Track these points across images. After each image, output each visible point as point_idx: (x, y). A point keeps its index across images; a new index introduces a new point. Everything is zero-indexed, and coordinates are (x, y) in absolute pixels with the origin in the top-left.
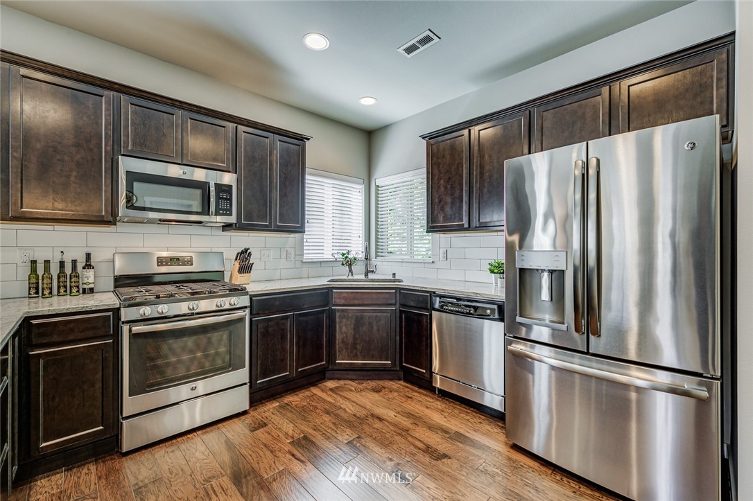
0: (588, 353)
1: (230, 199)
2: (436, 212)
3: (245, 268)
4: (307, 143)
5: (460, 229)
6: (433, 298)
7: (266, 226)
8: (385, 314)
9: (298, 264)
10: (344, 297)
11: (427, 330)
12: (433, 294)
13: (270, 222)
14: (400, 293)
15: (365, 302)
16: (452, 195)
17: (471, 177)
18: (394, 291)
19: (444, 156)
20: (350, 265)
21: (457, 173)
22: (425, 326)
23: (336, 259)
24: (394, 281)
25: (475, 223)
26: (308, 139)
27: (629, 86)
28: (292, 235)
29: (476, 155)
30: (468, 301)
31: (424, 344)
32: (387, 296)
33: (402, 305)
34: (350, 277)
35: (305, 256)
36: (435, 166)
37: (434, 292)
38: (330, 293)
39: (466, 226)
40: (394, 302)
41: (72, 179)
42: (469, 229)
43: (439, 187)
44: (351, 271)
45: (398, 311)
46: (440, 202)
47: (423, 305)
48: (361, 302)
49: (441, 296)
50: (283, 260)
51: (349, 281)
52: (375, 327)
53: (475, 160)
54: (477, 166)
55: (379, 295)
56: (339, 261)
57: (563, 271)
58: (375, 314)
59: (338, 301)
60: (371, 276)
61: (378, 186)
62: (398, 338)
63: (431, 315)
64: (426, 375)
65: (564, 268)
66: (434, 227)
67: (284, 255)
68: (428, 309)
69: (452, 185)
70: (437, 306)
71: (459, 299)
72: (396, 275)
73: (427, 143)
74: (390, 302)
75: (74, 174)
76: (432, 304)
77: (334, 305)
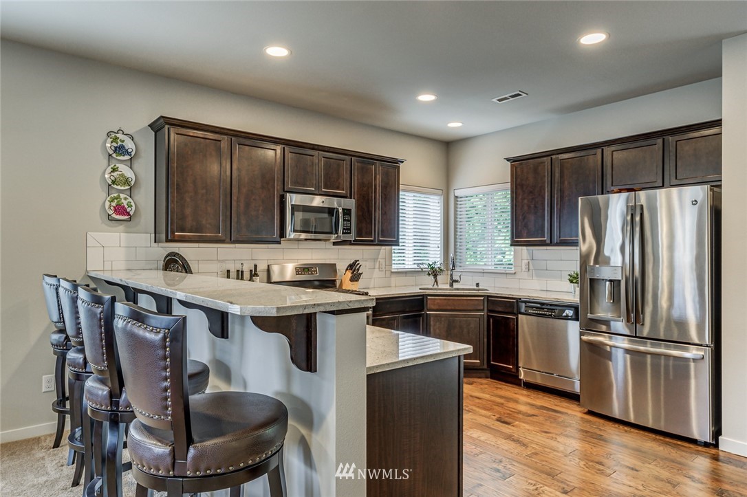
0: (636, 337)
1: (350, 221)
2: (520, 228)
3: (355, 278)
4: (401, 165)
5: (543, 244)
6: (520, 303)
7: (371, 241)
8: (474, 319)
9: (388, 274)
10: (438, 303)
11: (513, 331)
12: (518, 300)
13: (375, 237)
14: (488, 299)
15: (457, 308)
16: (535, 213)
17: (553, 199)
18: (482, 298)
19: (527, 178)
20: (435, 276)
21: (539, 195)
22: (512, 328)
23: (422, 269)
24: (479, 290)
25: (555, 240)
26: (403, 162)
27: (676, 141)
28: (383, 247)
29: (556, 180)
30: (551, 305)
31: (511, 343)
32: (477, 302)
33: (489, 311)
34: (436, 286)
35: (394, 266)
36: (518, 187)
37: (520, 299)
38: (425, 299)
39: (548, 241)
40: (482, 308)
41: (260, 212)
42: (551, 244)
43: (523, 206)
44: (436, 281)
45: (486, 316)
46: (524, 219)
47: (510, 310)
48: (453, 308)
49: (526, 302)
50: (377, 270)
51: (436, 289)
52: (465, 330)
53: (556, 185)
54: (557, 190)
55: (469, 302)
56: (425, 271)
57: (619, 281)
58: (464, 319)
59: (433, 307)
60: (456, 285)
61: (457, 197)
62: (486, 340)
63: (517, 318)
64: (513, 370)
65: (620, 278)
66: (517, 241)
67: (377, 266)
68: (515, 314)
69: (535, 205)
70: (523, 310)
71: (542, 304)
72: (480, 285)
73: (511, 165)
74: (479, 308)
75: (261, 208)
76: (519, 308)
77: (429, 310)
